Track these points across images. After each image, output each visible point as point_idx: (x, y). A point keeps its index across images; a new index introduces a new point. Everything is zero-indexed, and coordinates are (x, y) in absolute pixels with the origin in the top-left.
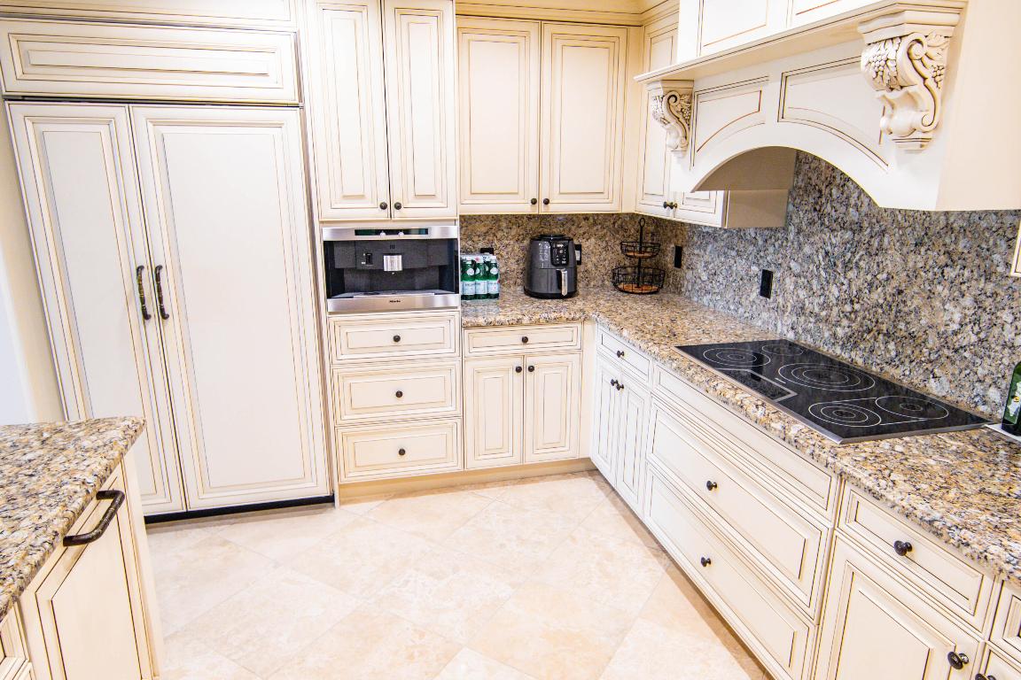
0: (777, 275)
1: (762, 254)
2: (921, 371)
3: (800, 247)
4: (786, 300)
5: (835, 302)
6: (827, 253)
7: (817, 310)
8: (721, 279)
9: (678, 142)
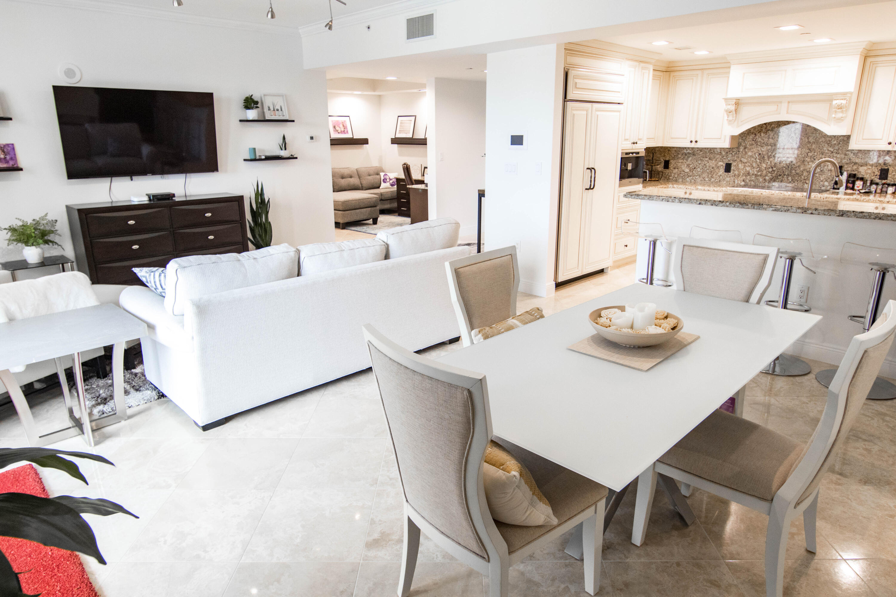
0: (734, 164)
1: (725, 158)
2: (801, 183)
3: (746, 153)
4: (739, 172)
5: (764, 169)
6: (760, 154)
8: (699, 170)
9: (734, 118)
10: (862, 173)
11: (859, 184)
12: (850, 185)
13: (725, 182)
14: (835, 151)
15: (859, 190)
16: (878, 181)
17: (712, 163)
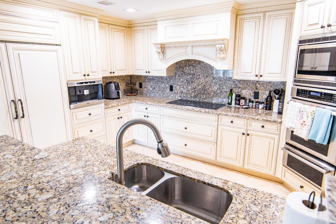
0: (174, 86)
1: (169, 82)
2: (211, 99)
3: (180, 79)
4: (178, 91)
5: (190, 89)
6: (187, 80)
7: (186, 92)
8: (157, 89)
9: (162, 57)
10: (244, 94)
11: (242, 102)
12: (238, 102)
13: (171, 97)
14: (227, 79)
15: (243, 106)
16: (253, 99)
17: (163, 85)
